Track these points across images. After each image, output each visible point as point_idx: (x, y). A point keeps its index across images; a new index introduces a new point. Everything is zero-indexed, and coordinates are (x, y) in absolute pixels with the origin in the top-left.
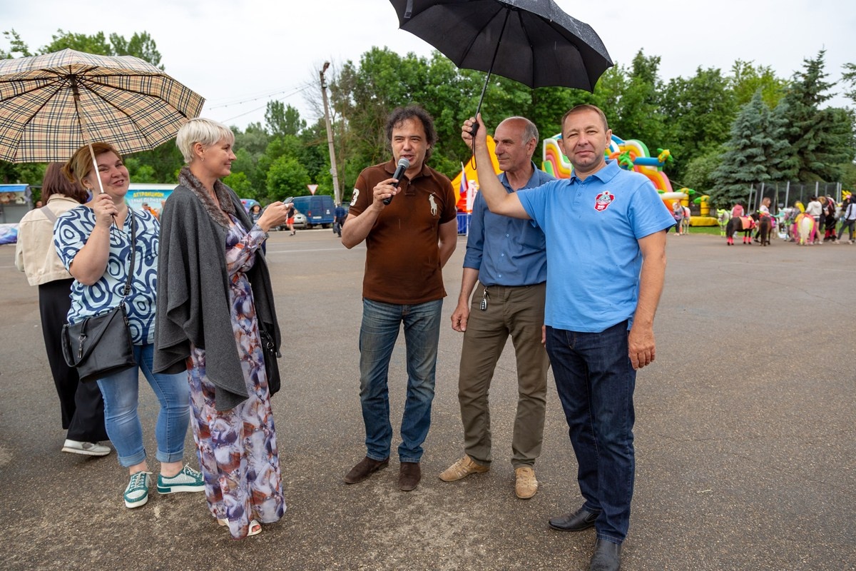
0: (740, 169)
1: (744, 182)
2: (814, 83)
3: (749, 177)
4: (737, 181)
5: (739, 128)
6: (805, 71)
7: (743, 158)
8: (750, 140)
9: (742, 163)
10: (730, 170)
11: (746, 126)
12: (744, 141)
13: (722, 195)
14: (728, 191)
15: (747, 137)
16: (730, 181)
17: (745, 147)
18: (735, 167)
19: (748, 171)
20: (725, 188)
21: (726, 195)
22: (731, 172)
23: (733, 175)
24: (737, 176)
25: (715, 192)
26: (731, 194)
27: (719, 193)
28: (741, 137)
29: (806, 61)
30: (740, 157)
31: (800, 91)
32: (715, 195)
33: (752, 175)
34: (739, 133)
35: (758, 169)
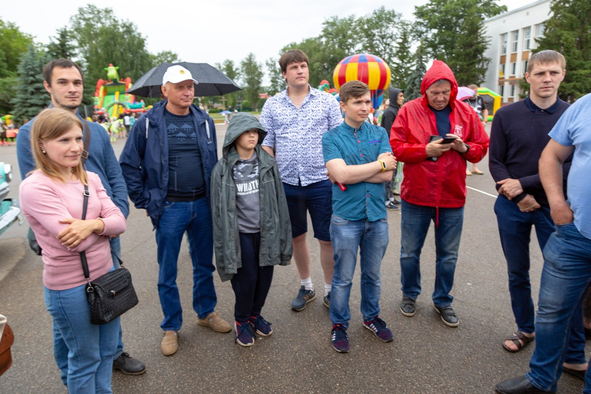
0: (33, 97)
1: (36, 105)
2: (65, 45)
3: (40, 102)
4: (32, 105)
5: (25, 69)
6: (58, 36)
7: (33, 90)
8: (34, 77)
9: (32, 93)
10: (26, 97)
11: (29, 69)
12: (31, 78)
13: (23, 114)
14: (27, 112)
15: (33, 76)
16: (27, 105)
17: (32, 82)
18: (29, 96)
19: (38, 98)
20: (24, 110)
21: (26, 114)
22: (27, 99)
23: (29, 101)
24: (32, 101)
25: (17, 113)
26: (30, 114)
27: (20, 113)
28: (28, 75)
29: (57, 30)
30: (31, 89)
31: (59, 49)
32: (18, 115)
33: (41, 101)
34: (26, 73)
35: (45, 97)
